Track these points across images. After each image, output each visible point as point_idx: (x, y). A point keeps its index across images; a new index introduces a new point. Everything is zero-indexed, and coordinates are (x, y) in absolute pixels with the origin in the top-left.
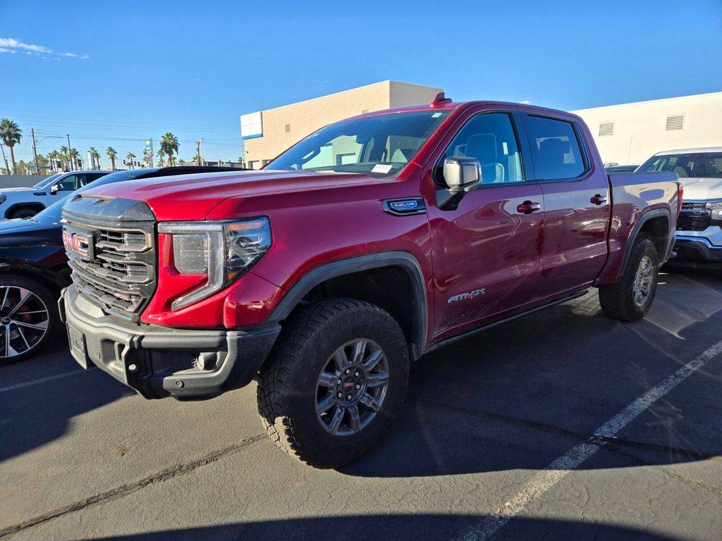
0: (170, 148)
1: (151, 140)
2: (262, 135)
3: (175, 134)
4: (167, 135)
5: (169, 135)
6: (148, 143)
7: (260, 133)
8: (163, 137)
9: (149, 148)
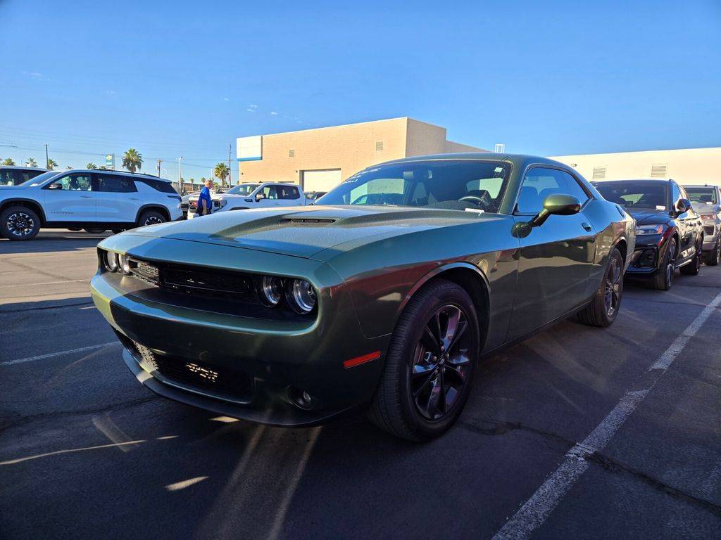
0: (133, 165)
1: (113, 156)
2: (261, 158)
3: (139, 151)
4: (130, 151)
5: (133, 152)
6: (109, 158)
7: (260, 156)
8: (126, 153)
9: (110, 163)
